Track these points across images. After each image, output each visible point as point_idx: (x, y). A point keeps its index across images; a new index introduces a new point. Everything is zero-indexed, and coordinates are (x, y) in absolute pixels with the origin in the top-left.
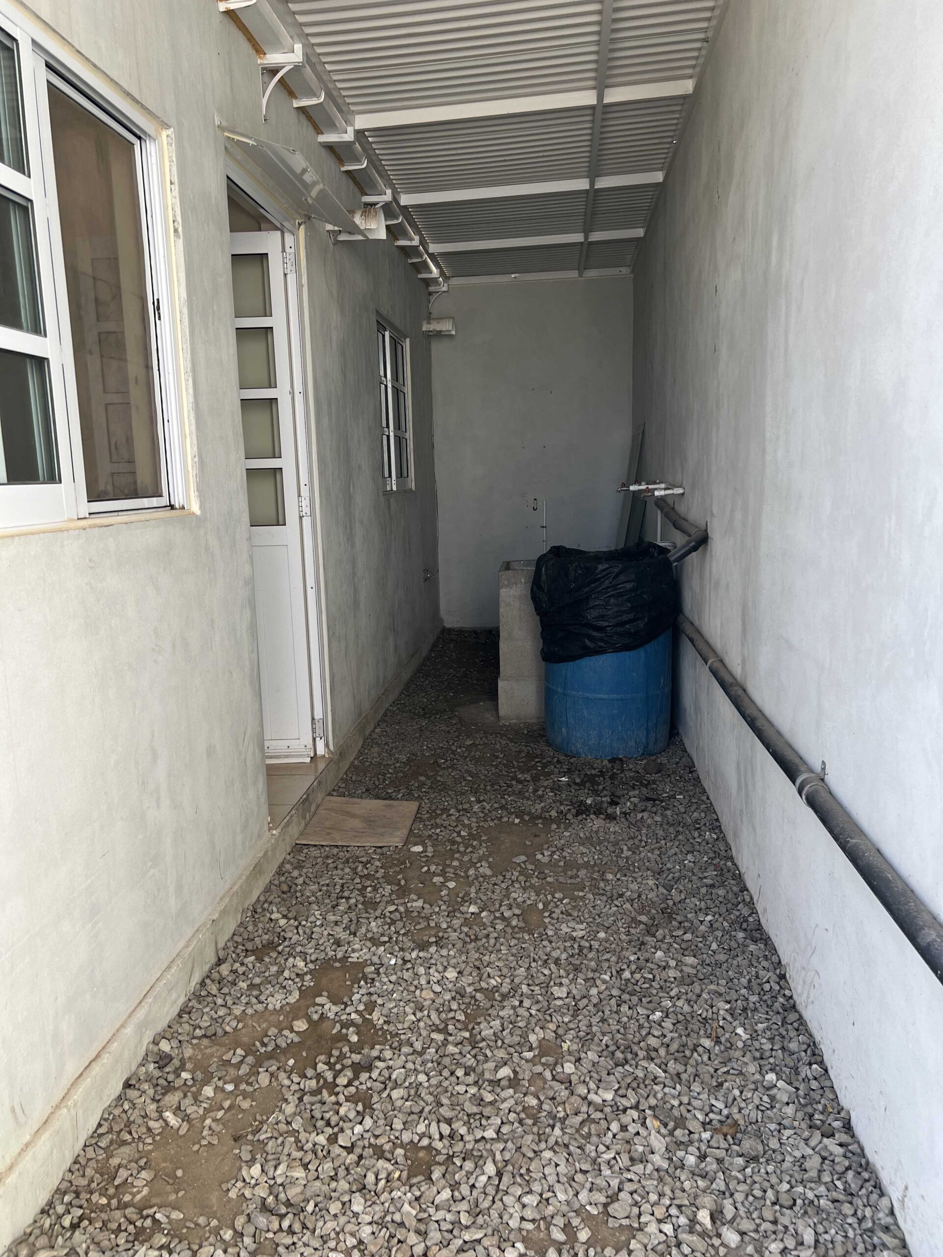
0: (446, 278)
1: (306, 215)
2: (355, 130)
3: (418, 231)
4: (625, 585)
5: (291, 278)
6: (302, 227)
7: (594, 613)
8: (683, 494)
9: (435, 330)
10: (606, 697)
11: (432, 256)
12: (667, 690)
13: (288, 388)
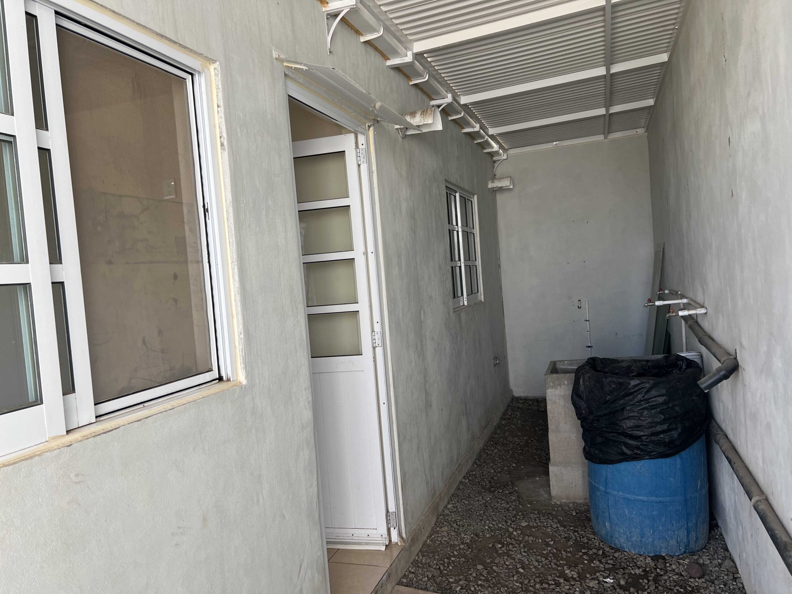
0: (505, 150)
1: (374, 119)
2: (413, 54)
3: (478, 120)
4: (657, 398)
5: (364, 167)
6: (371, 128)
7: (629, 423)
8: (706, 313)
9: (497, 187)
10: (645, 499)
11: (492, 137)
12: (705, 491)
13: (363, 249)
